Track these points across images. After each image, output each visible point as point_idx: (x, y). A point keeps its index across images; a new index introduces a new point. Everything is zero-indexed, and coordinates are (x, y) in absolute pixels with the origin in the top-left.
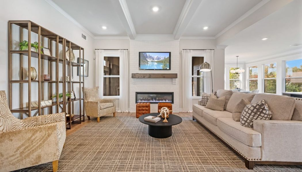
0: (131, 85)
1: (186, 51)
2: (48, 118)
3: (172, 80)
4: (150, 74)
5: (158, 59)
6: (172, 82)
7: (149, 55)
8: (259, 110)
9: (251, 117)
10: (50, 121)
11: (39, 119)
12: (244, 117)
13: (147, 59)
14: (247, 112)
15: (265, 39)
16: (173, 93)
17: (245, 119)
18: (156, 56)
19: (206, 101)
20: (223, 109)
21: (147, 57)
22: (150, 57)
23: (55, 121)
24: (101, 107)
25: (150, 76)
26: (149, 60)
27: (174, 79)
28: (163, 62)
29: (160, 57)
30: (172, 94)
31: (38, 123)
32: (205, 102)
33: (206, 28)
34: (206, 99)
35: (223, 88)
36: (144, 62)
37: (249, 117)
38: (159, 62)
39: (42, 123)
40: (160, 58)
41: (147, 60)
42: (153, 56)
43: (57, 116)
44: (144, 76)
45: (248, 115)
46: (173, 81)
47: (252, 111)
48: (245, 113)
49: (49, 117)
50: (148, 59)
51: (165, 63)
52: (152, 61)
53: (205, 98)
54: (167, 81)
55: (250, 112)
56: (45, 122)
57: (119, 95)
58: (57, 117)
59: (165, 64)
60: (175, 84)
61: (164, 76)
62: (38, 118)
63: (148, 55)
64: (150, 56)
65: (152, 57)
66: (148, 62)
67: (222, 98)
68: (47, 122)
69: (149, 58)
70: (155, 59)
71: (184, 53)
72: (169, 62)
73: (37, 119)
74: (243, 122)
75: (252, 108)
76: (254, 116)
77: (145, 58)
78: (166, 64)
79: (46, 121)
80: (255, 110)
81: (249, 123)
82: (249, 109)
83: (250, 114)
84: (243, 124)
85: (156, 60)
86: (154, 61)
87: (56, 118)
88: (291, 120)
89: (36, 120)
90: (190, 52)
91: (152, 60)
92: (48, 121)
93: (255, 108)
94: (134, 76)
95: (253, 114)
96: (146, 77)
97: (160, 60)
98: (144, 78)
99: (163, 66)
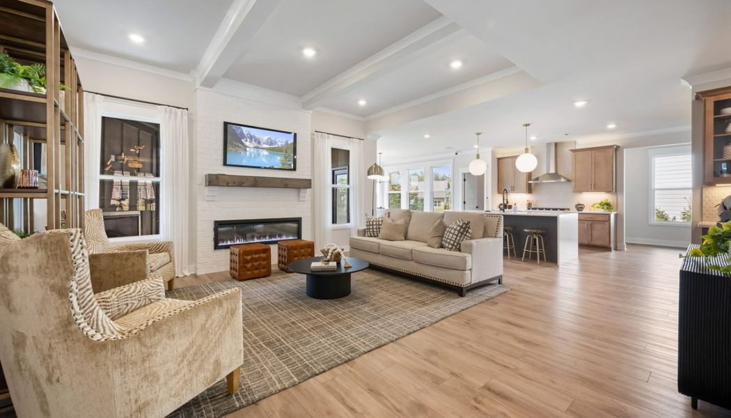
0: (201, 205)
2: (133, 295)
3: (299, 192)
4: (255, 178)
5: (271, 144)
6: (299, 195)
7: (249, 134)
8: (465, 229)
9: (458, 238)
10: (136, 302)
11: (111, 299)
12: (451, 240)
13: (243, 140)
14: (453, 234)
15: (427, 136)
16: (301, 218)
17: (452, 242)
18: (266, 137)
19: (376, 228)
20: (403, 238)
21: (243, 136)
22: (251, 138)
23: (147, 300)
24: (152, 264)
25: (256, 183)
26: (247, 144)
27: (302, 191)
28: (282, 152)
29: (276, 139)
30: (298, 221)
31: (110, 310)
32: (375, 230)
33: (362, 103)
34: (376, 225)
35: (399, 206)
36: (236, 146)
37: (456, 239)
38: (274, 150)
39: (119, 310)
40: (275, 142)
41: (242, 144)
42: (257, 136)
43: (152, 285)
44: (240, 182)
45: (455, 236)
46: (301, 195)
47: (459, 231)
48: (451, 235)
49: (134, 292)
50: (246, 141)
51: (286, 152)
52: (255, 147)
53: (374, 223)
54: (289, 194)
55: (456, 233)
56: (125, 306)
57: (157, 232)
58: (152, 289)
59: (287, 155)
60: (305, 201)
62: (109, 298)
63: (245, 133)
64: (251, 136)
65: (255, 137)
66: (247, 147)
67: (400, 222)
68: (130, 305)
69: (248, 140)
70: (264, 144)
71: (318, 137)
73: (106, 302)
74: (450, 246)
75: (459, 228)
76: (461, 237)
77: (239, 139)
79: (127, 304)
80: (462, 230)
81: (456, 246)
82: (455, 230)
83: (457, 236)
84: (451, 249)
85: (266, 146)
86: (261, 146)
87: (150, 292)
88: (484, 237)
89: (104, 304)
90: (328, 138)
91: (256, 144)
92: (133, 302)
93: (461, 227)
94: (213, 181)
95: (460, 234)
96: (245, 184)
97: (276, 146)
98: (241, 186)
99: (283, 158)
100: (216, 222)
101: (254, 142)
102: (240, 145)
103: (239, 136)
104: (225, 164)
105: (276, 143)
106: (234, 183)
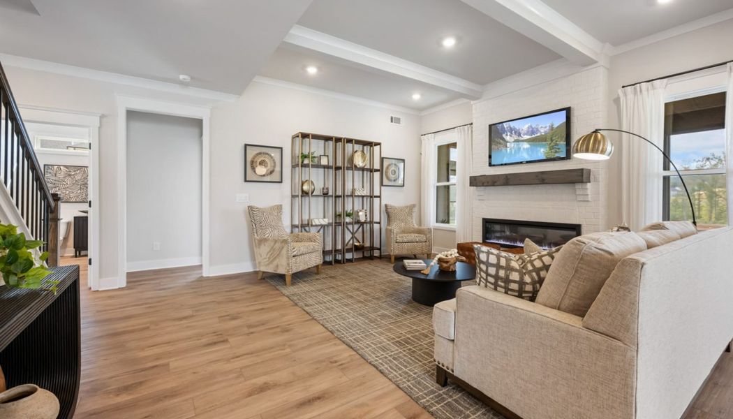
1: (635, 89)
4: (506, 175)
5: (533, 133)
7: (510, 126)
13: (504, 136)
16: (579, 226)
18: (527, 126)
21: (504, 131)
22: (511, 130)
26: (508, 138)
28: (545, 141)
29: (538, 125)
30: (575, 229)
36: (498, 143)
38: (536, 141)
41: (503, 139)
42: (517, 127)
46: (578, 191)
50: (507, 135)
51: (552, 140)
52: (516, 141)
54: (563, 192)
59: (552, 144)
60: (588, 201)
61: (542, 180)
64: (511, 128)
65: (515, 130)
66: (507, 142)
69: (509, 134)
70: (524, 134)
72: (564, 139)
77: (501, 134)
78: (557, 145)
85: (528, 137)
86: (521, 138)
91: (516, 137)
96: (498, 183)
97: (539, 134)
98: (493, 185)
99: (548, 149)
100: (483, 219)
101: (514, 135)
102: (501, 141)
103: (500, 132)
104: (490, 165)
105: (538, 130)
106: (488, 182)
